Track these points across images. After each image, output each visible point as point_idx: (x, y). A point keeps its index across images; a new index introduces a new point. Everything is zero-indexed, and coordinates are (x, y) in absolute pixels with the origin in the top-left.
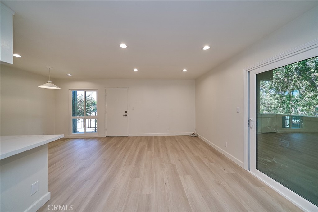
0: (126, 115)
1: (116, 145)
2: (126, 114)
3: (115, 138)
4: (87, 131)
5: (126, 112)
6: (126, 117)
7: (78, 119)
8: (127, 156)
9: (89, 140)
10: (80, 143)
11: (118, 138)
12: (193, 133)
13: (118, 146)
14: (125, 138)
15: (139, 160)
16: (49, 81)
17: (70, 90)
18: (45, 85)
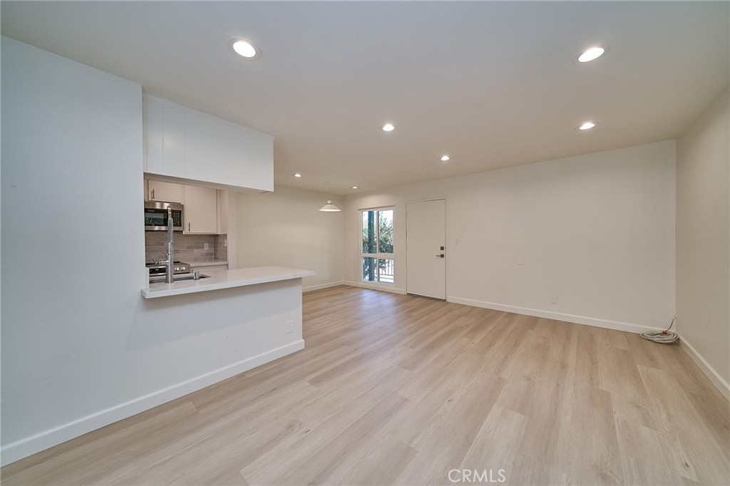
0: (442, 256)
1: (413, 311)
2: (443, 252)
3: (420, 299)
4: (381, 280)
5: (442, 248)
6: (442, 259)
7: (387, 260)
8: (419, 332)
9: (381, 294)
10: (368, 296)
11: (426, 300)
12: (660, 330)
13: (414, 314)
14: (438, 303)
15: (432, 346)
16: (329, 202)
17: (360, 211)
18: (325, 207)
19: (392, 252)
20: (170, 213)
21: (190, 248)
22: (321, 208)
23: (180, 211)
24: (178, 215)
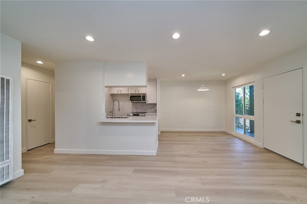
0: (298, 122)
2: (299, 119)
6: (299, 124)
17: (234, 89)
18: (200, 88)
19: (254, 115)
20: (142, 97)
21: (150, 108)
22: (197, 90)
23: (145, 96)
24: (144, 97)
